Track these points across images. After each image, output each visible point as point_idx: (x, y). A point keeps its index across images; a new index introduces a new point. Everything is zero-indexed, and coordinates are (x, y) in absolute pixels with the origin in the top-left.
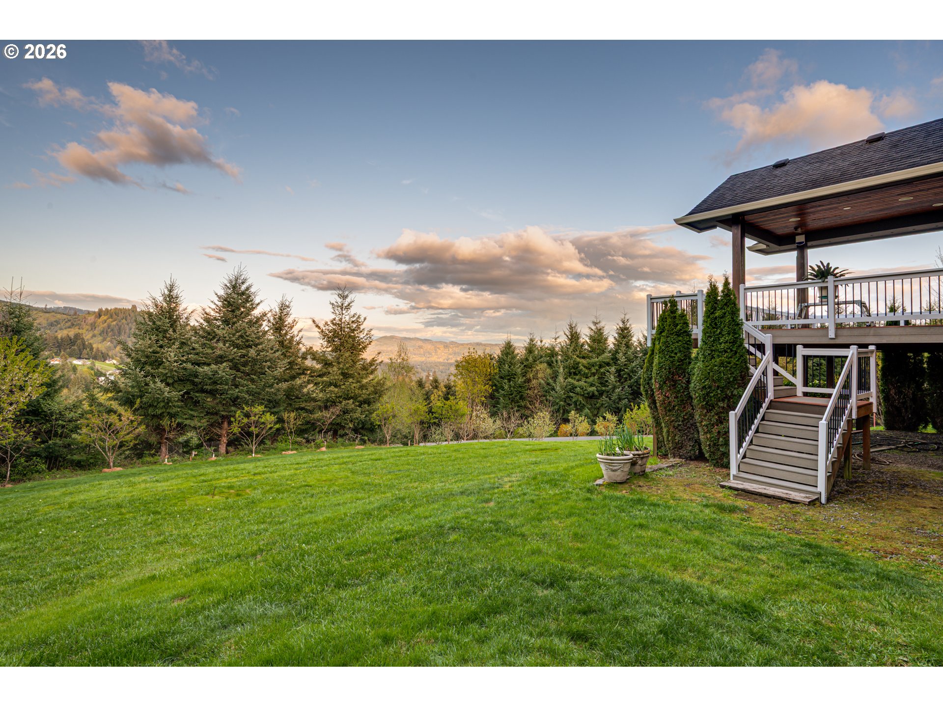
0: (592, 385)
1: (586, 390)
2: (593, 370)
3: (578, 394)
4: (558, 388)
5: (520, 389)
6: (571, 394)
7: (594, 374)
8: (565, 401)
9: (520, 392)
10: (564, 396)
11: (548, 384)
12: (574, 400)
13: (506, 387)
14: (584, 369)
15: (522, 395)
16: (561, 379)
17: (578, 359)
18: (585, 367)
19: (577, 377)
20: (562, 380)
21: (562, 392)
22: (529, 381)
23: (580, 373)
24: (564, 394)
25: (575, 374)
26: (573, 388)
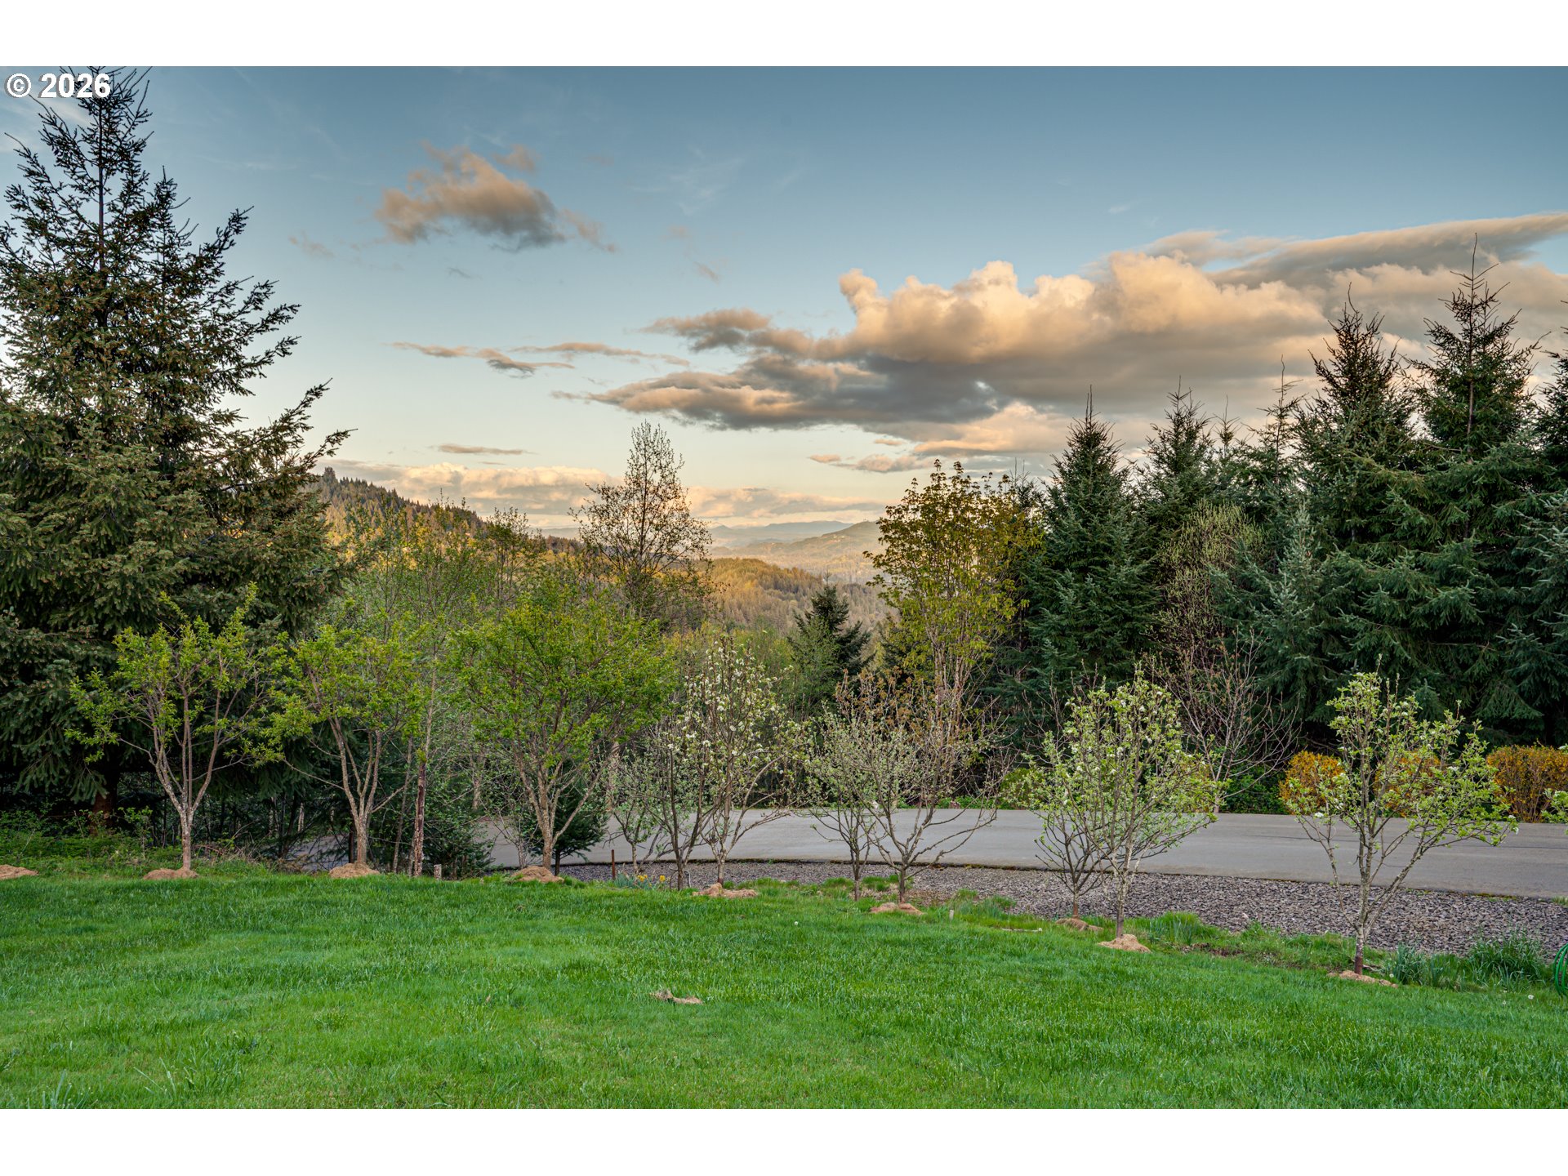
0: (1449, 577)
1: (1420, 600)
2: (1456, 513)
3: (1378, 619)
4: (1285, 593)
5: (1125, 607)
6: (1347, 618)
7: (1457, 531)
8: (1318, 652)
9: (1128, 618)
10: (1311, 630)
11: (1247, 584)
12: (1359, 645)
13: (1068, 597)
14: (1410, 510)
15: (1134, 631)
16: (1300, 553)
17: (1382, 470)
18: (1414, 500)
19: (1376, 549)
20: (1306, 562)
21: (1306, 612)
22: (1166, 573)
23: (1389, 528)
24: (1315, 619)
25: (1366, 535)
26: (1356, 595)
